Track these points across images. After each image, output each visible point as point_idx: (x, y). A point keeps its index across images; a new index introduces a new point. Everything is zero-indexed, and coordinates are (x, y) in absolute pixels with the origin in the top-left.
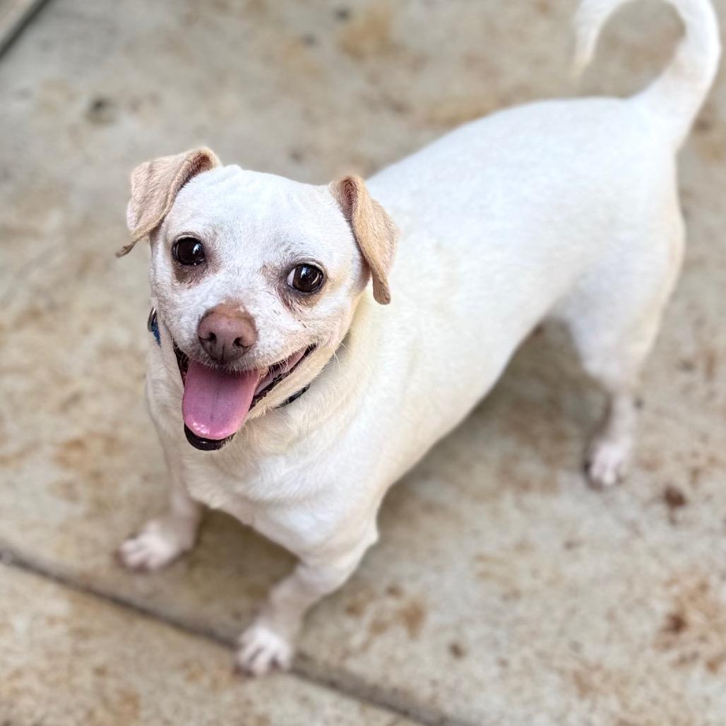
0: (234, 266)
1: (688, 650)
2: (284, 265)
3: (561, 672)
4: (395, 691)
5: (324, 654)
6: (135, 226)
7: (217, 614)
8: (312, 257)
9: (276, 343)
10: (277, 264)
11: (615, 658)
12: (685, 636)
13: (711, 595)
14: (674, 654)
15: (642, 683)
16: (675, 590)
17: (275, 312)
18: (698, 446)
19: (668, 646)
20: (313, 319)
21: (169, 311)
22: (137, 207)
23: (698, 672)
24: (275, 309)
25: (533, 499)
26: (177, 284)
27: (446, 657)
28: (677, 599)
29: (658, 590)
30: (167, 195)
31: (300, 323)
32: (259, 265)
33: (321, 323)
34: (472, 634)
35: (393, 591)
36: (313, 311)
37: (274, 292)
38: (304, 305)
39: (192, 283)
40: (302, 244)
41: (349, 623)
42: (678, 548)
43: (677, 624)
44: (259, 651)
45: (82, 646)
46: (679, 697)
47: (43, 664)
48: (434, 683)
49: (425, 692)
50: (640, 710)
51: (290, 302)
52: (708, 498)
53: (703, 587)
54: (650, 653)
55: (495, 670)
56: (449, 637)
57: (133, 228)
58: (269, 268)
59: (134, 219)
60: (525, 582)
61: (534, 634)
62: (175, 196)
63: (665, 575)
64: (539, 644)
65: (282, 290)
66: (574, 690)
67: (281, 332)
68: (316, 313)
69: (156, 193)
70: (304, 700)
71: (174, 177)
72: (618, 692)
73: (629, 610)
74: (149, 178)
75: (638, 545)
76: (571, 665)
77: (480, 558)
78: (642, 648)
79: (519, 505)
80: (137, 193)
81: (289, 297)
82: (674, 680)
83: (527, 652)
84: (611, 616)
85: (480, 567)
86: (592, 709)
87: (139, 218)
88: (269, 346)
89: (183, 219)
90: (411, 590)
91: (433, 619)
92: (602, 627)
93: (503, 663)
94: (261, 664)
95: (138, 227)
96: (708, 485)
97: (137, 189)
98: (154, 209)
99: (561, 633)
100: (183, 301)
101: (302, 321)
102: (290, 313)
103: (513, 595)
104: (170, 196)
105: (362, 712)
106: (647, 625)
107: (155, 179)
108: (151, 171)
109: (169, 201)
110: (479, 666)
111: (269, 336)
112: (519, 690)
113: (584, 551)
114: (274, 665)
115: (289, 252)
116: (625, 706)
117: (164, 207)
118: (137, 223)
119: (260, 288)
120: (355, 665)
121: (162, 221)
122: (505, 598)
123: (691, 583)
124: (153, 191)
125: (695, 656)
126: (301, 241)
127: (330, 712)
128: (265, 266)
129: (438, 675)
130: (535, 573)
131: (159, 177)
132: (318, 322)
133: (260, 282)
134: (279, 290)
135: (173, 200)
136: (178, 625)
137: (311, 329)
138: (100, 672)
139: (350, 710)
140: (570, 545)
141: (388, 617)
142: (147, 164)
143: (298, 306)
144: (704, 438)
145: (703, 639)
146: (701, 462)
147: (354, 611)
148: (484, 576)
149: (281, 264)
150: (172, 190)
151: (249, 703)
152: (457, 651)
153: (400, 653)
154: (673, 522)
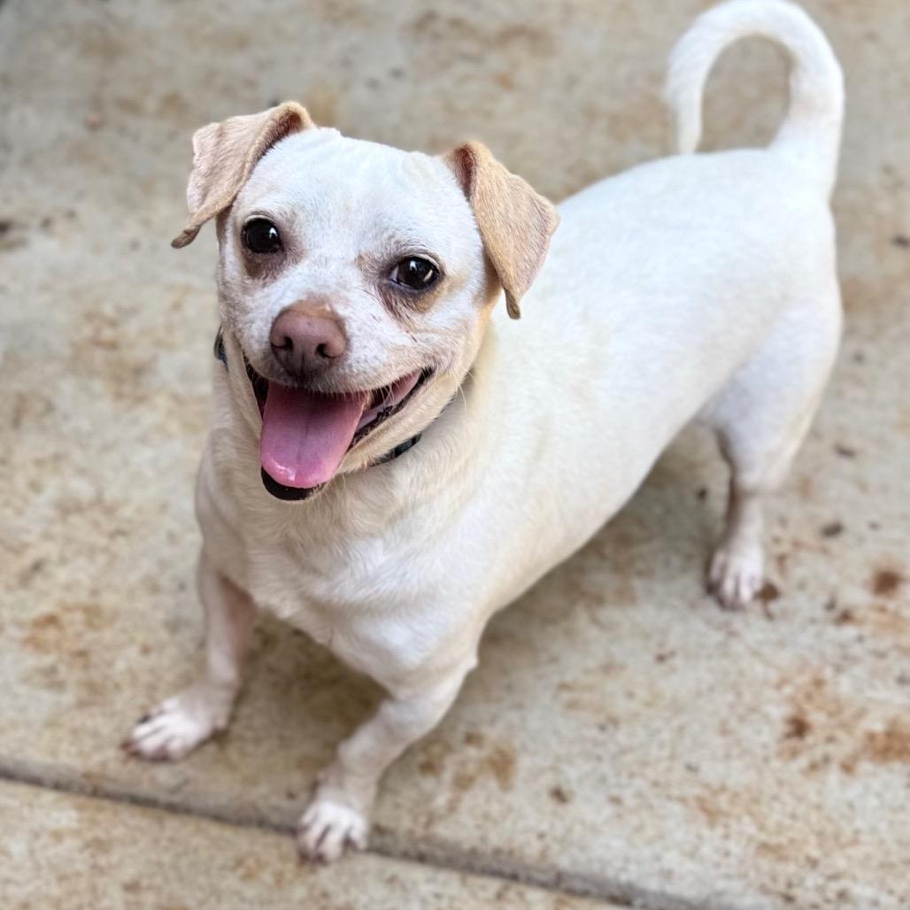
0: (321, 256)
1: (818, 753)
2: (387, 258)
3: (683, 800)
4: (497, 852)
5: (404, 823)
6: (198, 207)
7: (265, 796)
8: (424, 248)
9: (376, 357)
10: (377, 255)
11: (738, 775)
12: (810, 739)
13: (828, 690)
14: (803, 762)
15: (775, 798)
16: (788, 690)
17: (374, 317)
18: (777, 531)
19: (794, 754)
20: (427, 331)
21: (238, 319)
22: (202, 181)
23: (834, 776)
24: (373, 313)
25: (609, 613)
26: (248, 282)
27: (549, 804)
28: (792, 700)
29: (770, 693)
30: (244, 165)
31: (408, 335)
32: (353, 255)
33: (436, 338)
34: (572, 775)
35: (471, 739)
36: (425, 319)
37: (373, 291)
38: (412, 307)
39: (267, 280)
40: (410, 229)
41: (428, 783)
42: (781, 644)
43: (799, 728)
44: (327, 831)
45: (102, 861)
46: (819, 807)
47: (55, 891)
48: (541, 836)
49: (533, 849)
50: (780, 828)
51: (394, 304)
52: (802, 586)
53: (819, 683)
54: (775, 764)
55: (608, 810)
56: (548, 781)
57: (196, 209)
58: (366, 259)
59: (197, 197)
60: (621, 706)
61: (645, 764)
62: (254, 166)
63: (774, 676)
64: (651, 773)
65: (383, 289)
66: (702, 818)
67: (382, 344)
68: (430, 322)
69: (228, 163)
70: (392, 880)
71: (254, 141)
72: (751, 814)
73: (742, 719)
74: (218, 143)
75: (737, 647)
76: (693, 791)
77: (564, 686)
78: (766, 760)
79: (595, 621)
80: (202, 163)
81: (393, 296)
82: (810, 789)
83: (639, 783)
84: (724, 731)
85: (566, 696)
86: (726, 837)
87: (204, 196)
88: (366, 361)
89: (257, 195)
90: (492, 733)
91: (524, 763)
92: (718, 742)
93: (616, 801)
94: (332, 845)
95: (203, 207)
96: (798, 572)
97: (202, 158)
98: (226, 183)
99: (673, 757)
100: (256, 303)
101: (412, 333)
102: (395, 321)
103: (610, 723)
104: (247, 165)
105: (464, 882)
106: (767, 733)
107: (227, 144)
108: (221, 134)
109: (246, 172)
110: (588, 808)
111: (365, 347)
112: (639, 829)
113: (678, 662)
114: (348, 843)
115: (393, 240)
116: (762, 828)
117: (239, 180)
118: (202, 203)
119: (355, 284)
120: (443, 831)
121: (235, 198)
122: (602, 728)
123: (804, 680)
124: (225, 159)
125: (827, 759)
126: (408, 227)
127: (425, 889)
128: (360, 257)
129: (544, 827)
130: (630, 695)
131: (233, 141)
132: (433, 335)
133: (354, 277)
134: (380, 288)
135: (251, 172)
136: (218, 818)
137: (424, 345)
138: (132, 887)
139: (449, 883)
140: (661, 658)
141: (471, 769)
142: (215, 126)
143: (404, 308)
144: (783, 522)
145: (830, 740)
146: (785, 548)
147: (429, 768)
148: (572, 705)
149: (382, 255)
150: (250, 158)
151: (325, 895)
152: (559, 795)
153: (495, 808)
154: (769, 616)
